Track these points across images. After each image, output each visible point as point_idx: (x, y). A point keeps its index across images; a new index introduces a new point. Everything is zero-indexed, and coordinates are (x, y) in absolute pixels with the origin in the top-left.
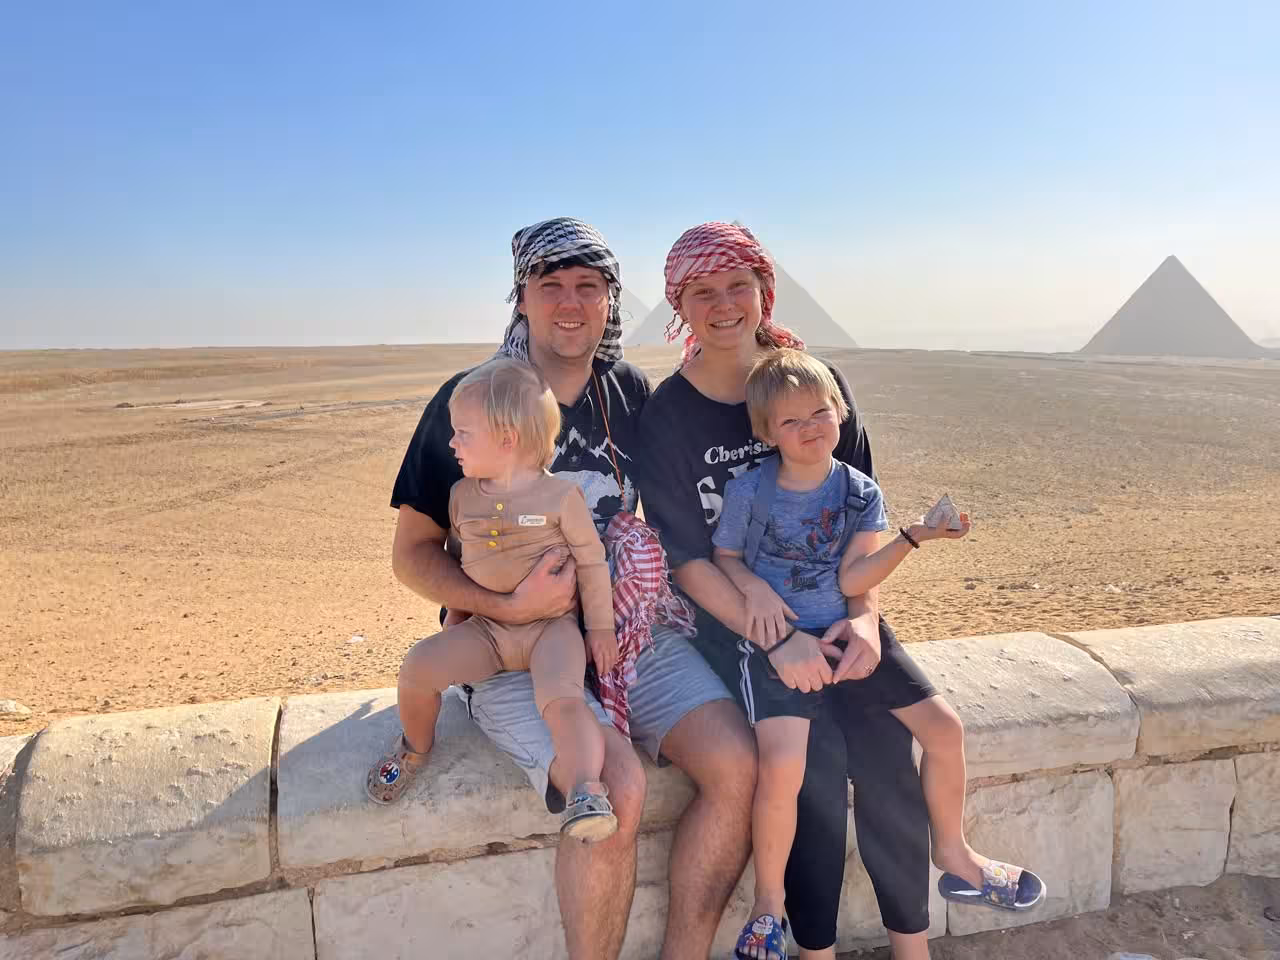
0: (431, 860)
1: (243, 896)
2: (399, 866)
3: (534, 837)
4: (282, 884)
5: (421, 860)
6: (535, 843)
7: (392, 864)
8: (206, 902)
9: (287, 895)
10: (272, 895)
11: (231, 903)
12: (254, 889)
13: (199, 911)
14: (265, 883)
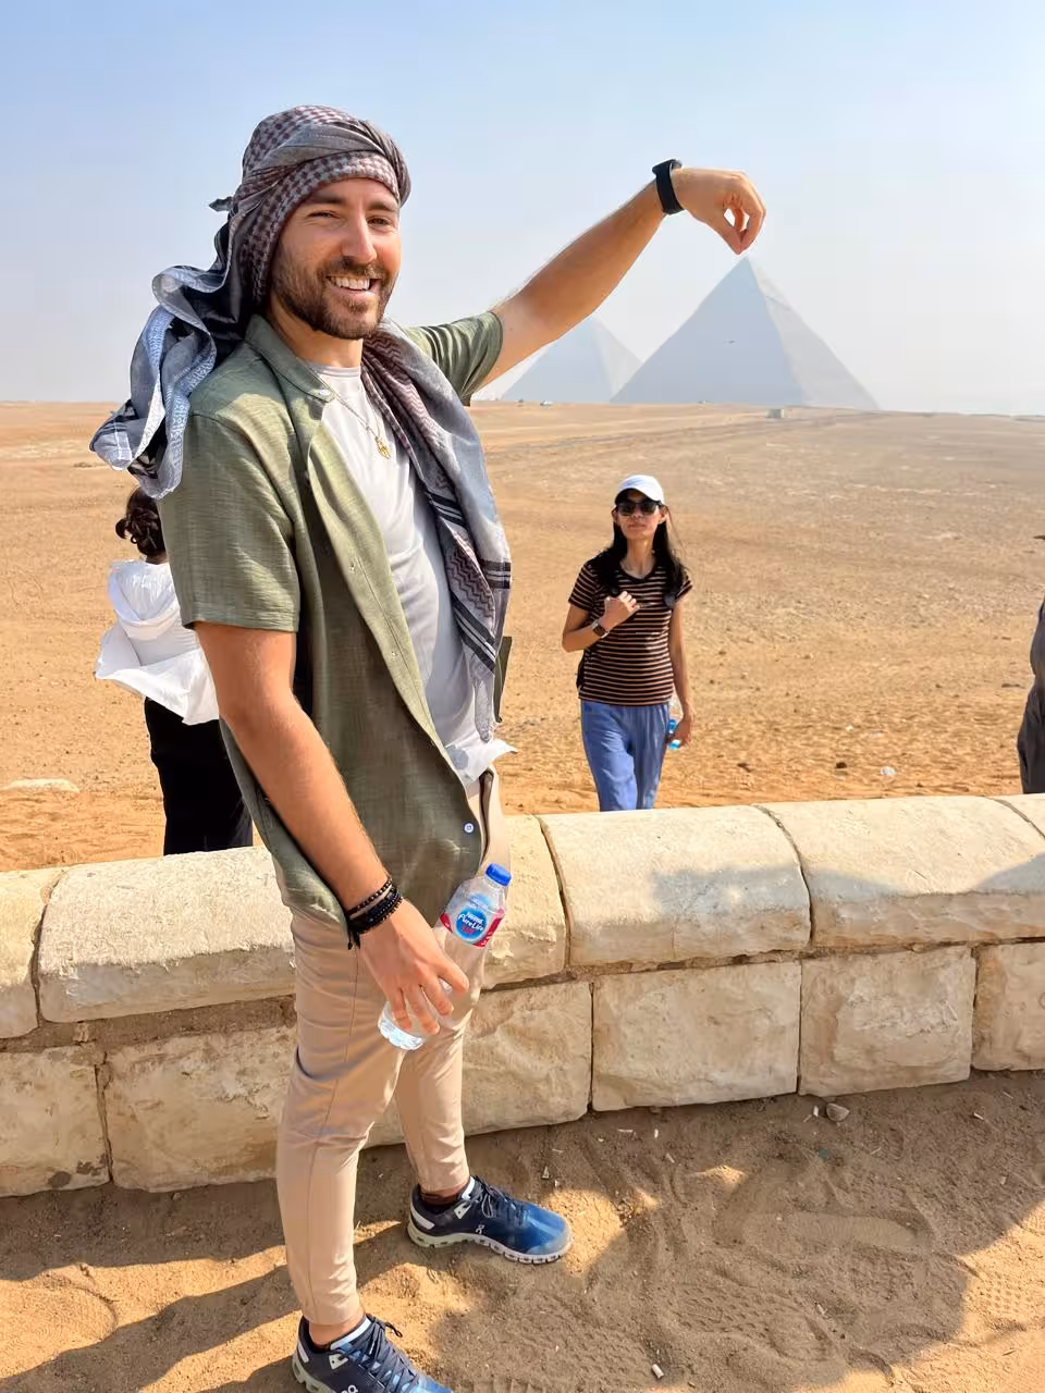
0: (687, 965)
1: (541, 985)
2: (663, 969)
3: (774, 951)
4: (570, 977)
5: (680, 965)
6: (773, 957)
7: (655, 967)
8: (512, 989)
9: (574, 986)
10: (563, 986)
11: (533, 990)
12: (550, 980)
13: (508, 995)
14: (557, 975)
